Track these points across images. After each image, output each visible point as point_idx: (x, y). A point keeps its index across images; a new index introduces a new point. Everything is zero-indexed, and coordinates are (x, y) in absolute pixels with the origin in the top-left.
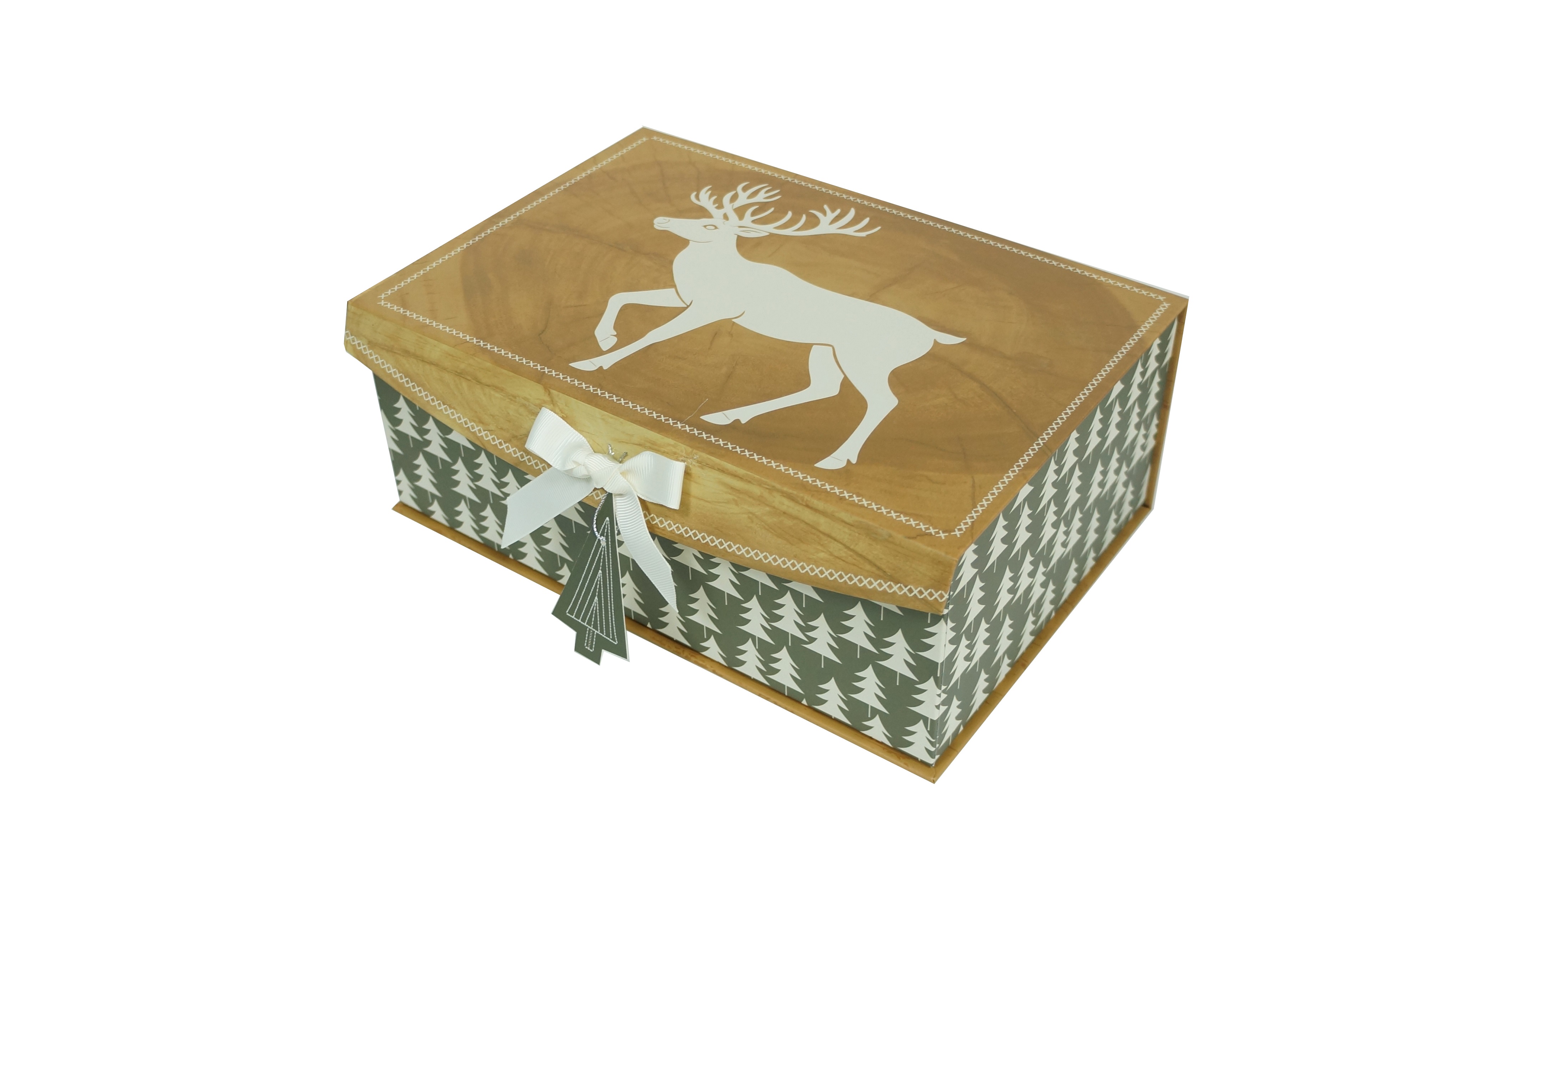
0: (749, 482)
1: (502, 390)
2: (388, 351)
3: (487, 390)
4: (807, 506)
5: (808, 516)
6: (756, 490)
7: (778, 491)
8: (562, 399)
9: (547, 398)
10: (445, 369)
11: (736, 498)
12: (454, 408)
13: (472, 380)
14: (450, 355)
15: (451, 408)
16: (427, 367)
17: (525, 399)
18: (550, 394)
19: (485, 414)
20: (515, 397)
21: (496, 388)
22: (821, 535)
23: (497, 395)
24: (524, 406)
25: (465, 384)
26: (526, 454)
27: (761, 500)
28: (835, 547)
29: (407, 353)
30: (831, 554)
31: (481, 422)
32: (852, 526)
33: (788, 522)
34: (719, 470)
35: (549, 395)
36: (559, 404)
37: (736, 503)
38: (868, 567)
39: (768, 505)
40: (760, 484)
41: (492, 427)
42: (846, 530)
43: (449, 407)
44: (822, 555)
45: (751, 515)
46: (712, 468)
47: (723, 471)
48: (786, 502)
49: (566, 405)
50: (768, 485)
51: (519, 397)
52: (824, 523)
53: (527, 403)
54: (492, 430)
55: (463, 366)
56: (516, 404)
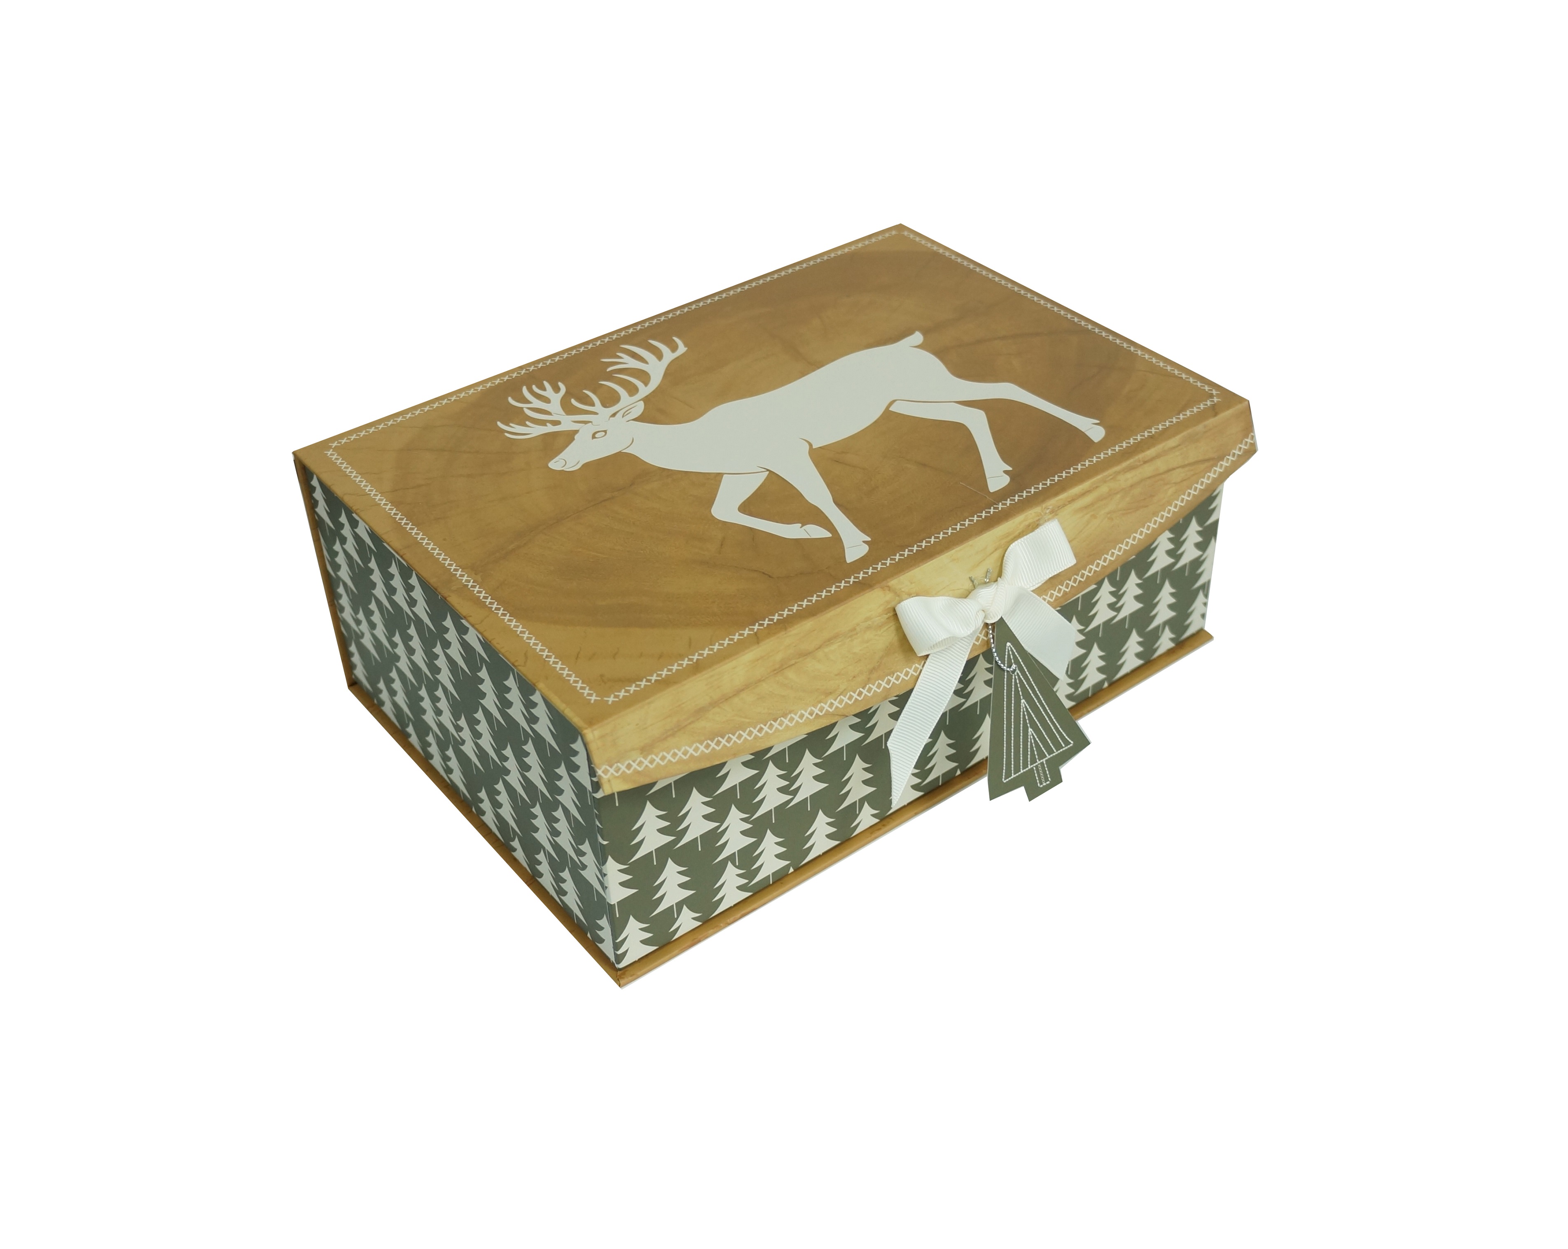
0: (1097, 487)
1: (836, 637)
2: (673, 735)
3: (820, 654)
4: (1145, 462)
5: (1148, 470)
6: (1104, 489)
7: (1118, 473)
8: (901, 581)
9: (889, 596)
10: (760, 681)
11: (1092, 513)
12: (790, 712)
13: (797, 661)
14: (758, 660)
15: (785, 715)
16: (736, 700)
17: (868, 619)
18: (889, 588)
19: (829, 681)
20: (854, 629)
21: (829, 641)
22: (1163, 476)
23: (833, 647)
24: (869, 628)
25: (791, 674)
26: (892, 676)
27: (1111, 494)
28: (1177, 475)
29: (700, 712)
30: (1176, 483)
31: (828, 694)
32: (1179, 445)
33: (1137, 491)
34: (1070, 502)
35: (889, 590)
36: (903, 590)
37: (1094, 516)
38: (1202, 466)
39: (1117, 493)
40: (1104, 481)
41: (842, 687)
42: (1177, 453)
43: (783, 717)
44: (1170, 492)
45: (1109, 516)
46: (1064, 505)
47: (1073, 500)
48: (1129, 475)
49: (911, 583)
50: (1111, 475)
51: (858, 625)
52: (1161, 465)
53: (870, 623)
54: (845, 690)
55: (779, 657)
56: (858, 635)
